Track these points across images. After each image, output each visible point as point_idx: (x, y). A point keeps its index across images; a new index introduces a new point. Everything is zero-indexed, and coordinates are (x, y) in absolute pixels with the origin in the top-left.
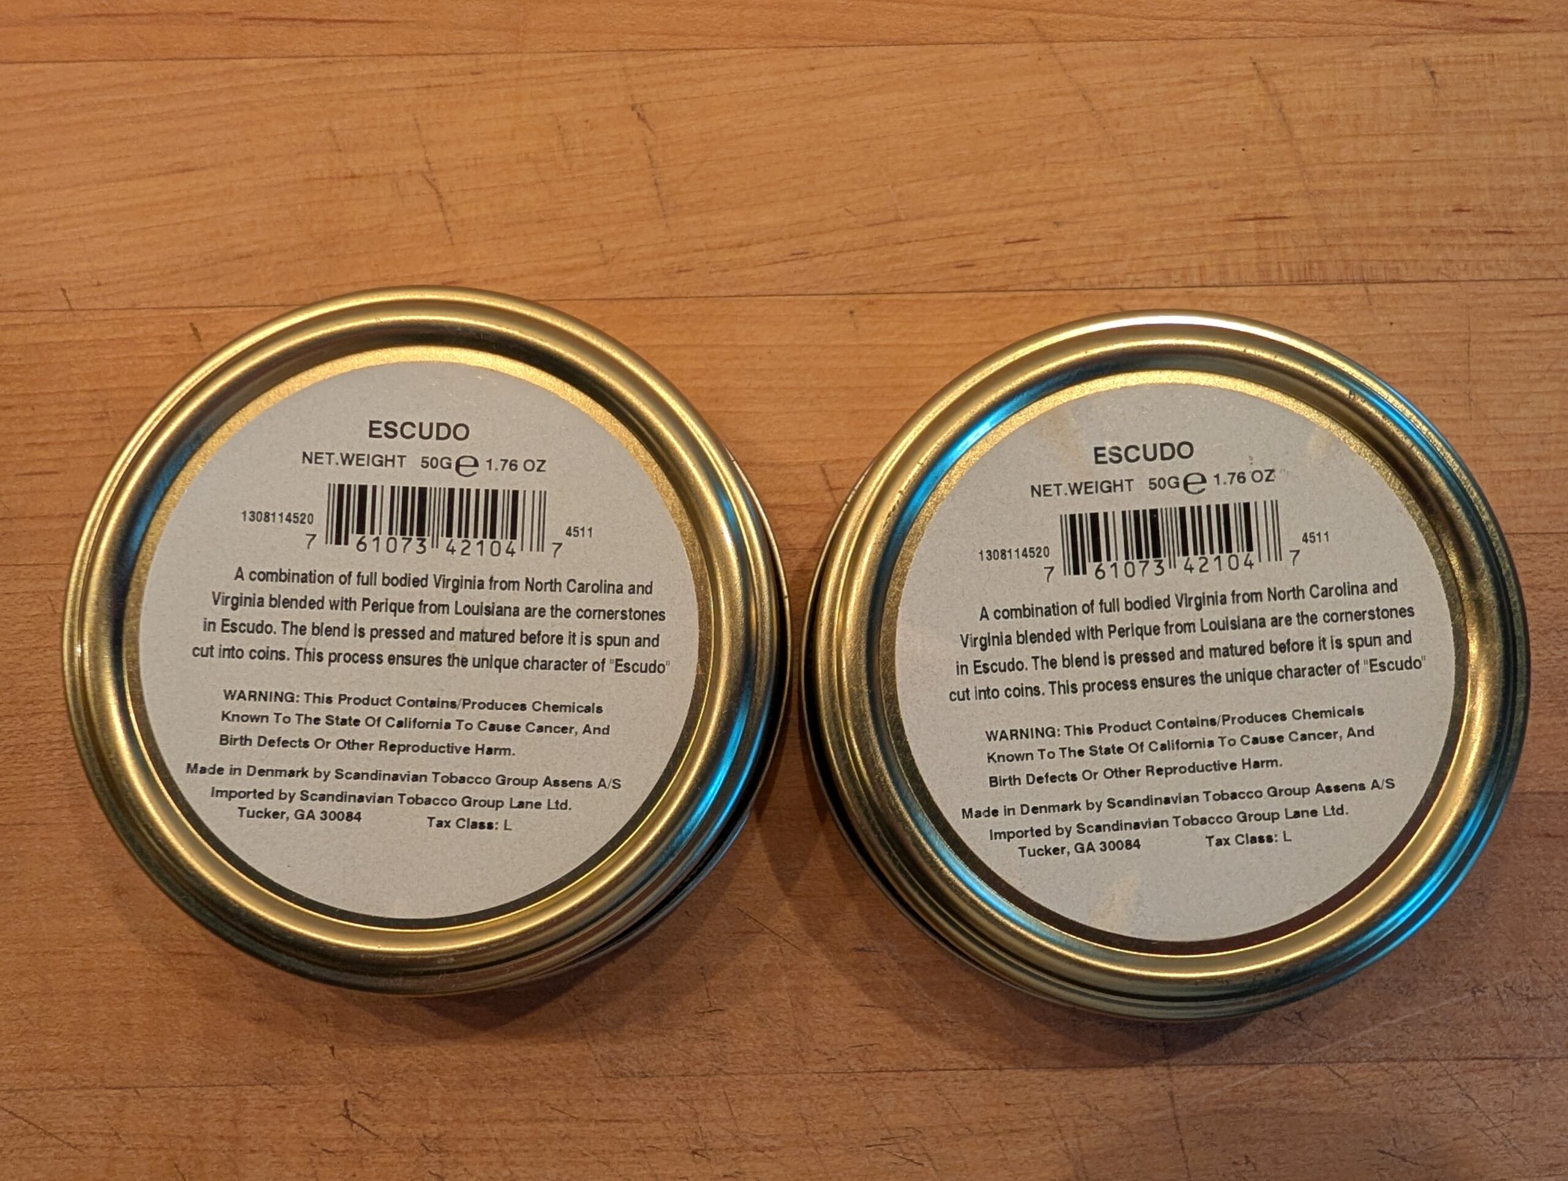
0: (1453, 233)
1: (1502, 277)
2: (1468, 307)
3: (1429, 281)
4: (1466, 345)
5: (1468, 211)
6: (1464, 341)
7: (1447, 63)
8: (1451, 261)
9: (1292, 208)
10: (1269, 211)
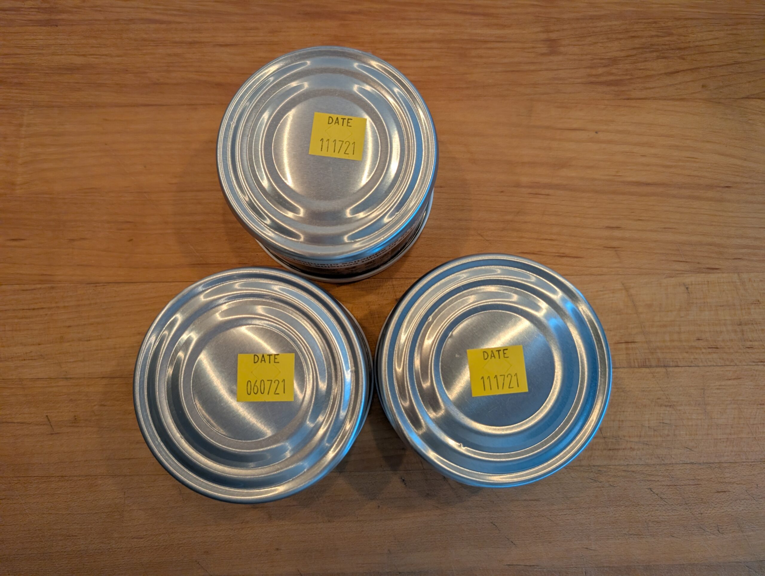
0: (696, 348)
1: (715, 365)
2: (703, 376)
3: (688, 366)
4: (703, 391)
5: (702, 340)
6: (702, 389)
7: (692, 284)
8: (696, 359)
9: (639, 338)
10: (630, 340)
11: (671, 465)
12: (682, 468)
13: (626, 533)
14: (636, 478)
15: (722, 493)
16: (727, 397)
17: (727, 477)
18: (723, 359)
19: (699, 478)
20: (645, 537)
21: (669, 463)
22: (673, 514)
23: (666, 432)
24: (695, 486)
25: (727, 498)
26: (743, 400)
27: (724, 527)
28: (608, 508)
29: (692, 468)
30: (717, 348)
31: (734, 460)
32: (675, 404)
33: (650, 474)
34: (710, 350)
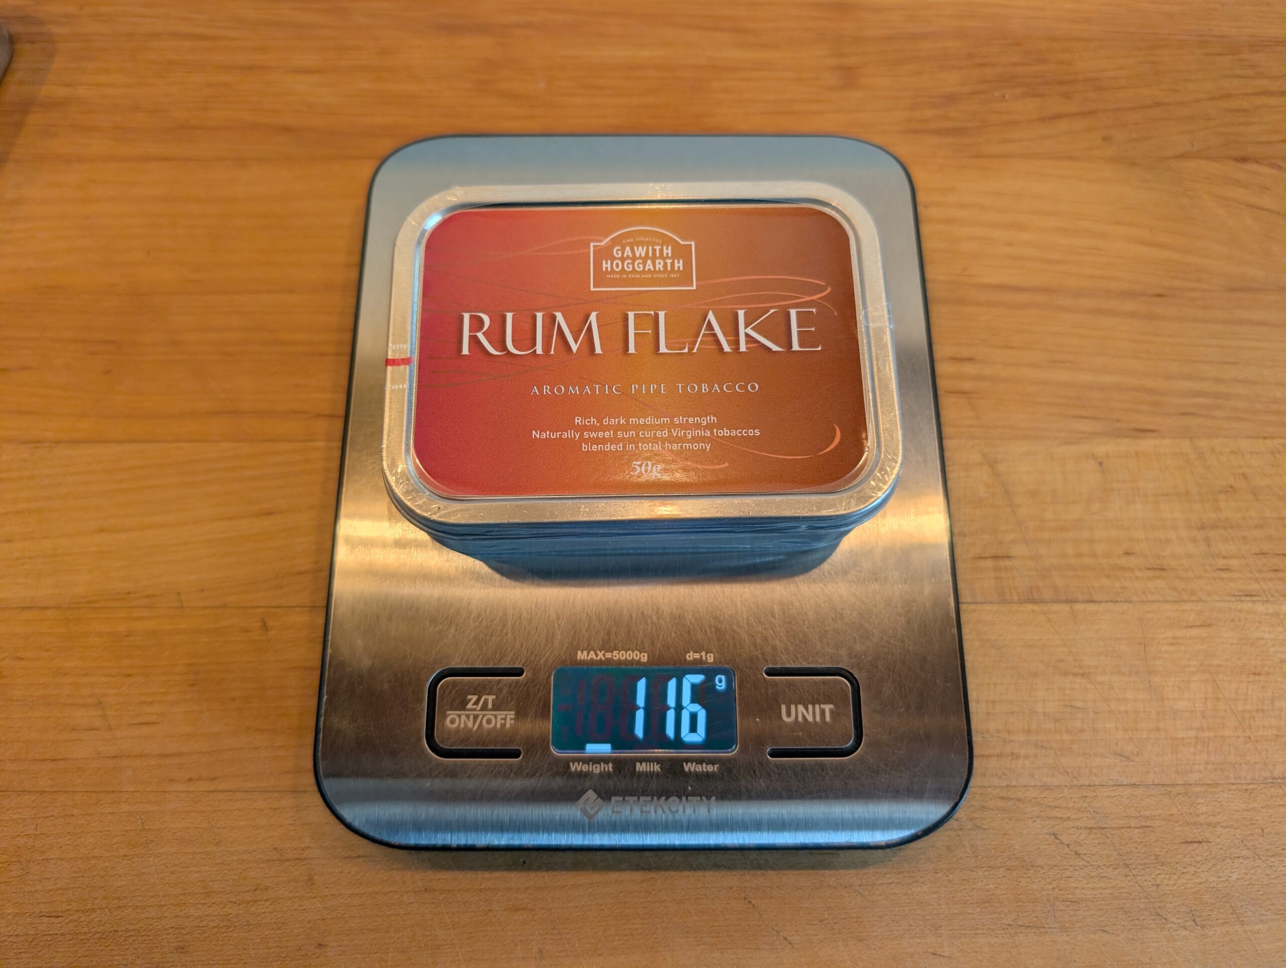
11: (1092, 788)
12: (1113, 794)
13: (1011, 923)
14: (1025, 813)
15: (1195, 845)
16: (1189, 659)
17: (1202, 814)
18: (1175, 589)
19: (1148, 813)
20: (1049, 931)
21: (1087, 783)
22: (1104, 886)
23: (1078, 724)
24: (1141, 830)
25: (1206, 854)
26: (1219, 666)
27: (1204, 914)
28: (973, 871)
29: (1133, 795)
30: (1163, 569)
31: (1214, 780)
32: (1092, 670)
33: (1052, 804)
34: (1150, 573)
